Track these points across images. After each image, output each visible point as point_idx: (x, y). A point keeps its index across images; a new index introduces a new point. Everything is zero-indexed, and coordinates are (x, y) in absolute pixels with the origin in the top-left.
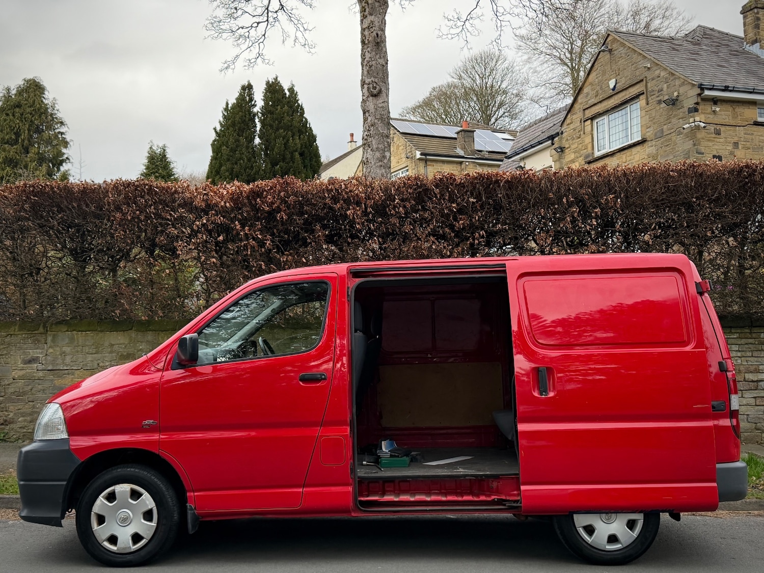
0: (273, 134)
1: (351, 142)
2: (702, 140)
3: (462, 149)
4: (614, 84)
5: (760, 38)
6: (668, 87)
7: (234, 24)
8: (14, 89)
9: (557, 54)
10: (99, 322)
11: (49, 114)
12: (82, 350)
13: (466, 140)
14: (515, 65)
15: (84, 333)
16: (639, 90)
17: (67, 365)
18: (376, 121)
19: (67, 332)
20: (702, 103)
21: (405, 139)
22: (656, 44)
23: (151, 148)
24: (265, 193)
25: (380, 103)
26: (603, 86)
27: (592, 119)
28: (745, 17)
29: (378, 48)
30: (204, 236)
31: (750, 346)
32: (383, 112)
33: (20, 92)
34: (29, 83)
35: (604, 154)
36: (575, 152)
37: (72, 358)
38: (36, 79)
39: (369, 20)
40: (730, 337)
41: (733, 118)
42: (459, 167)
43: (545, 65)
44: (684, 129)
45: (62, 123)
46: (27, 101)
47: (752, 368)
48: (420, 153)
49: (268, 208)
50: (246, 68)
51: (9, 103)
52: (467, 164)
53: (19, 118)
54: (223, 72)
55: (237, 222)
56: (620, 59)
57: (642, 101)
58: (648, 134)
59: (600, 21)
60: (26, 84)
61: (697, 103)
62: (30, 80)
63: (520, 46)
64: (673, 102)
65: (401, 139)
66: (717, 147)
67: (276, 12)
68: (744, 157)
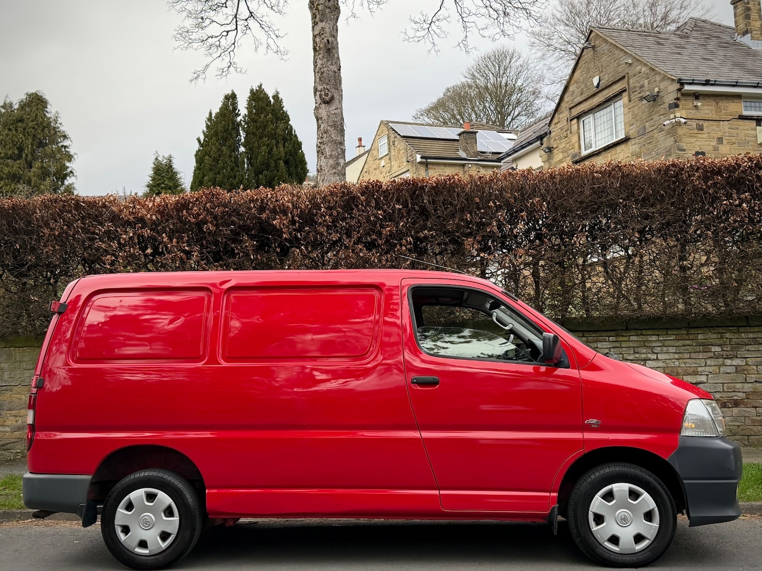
0: (256, 142)
1: (359, 147)
2: (683, 136)
3: (464, 151)
4: (597, 82)
5: (751, 29)
6: (649, 83)
7: (202, 34)
8: (16, 104)
9: (573, 50)
10: (36, 338)
11: (52, 128)
12: (19, 366)
13: (469, 142)
14: (530, 62)
15: (22, 349)
16: (622, 87)
17: (5, 382)
18: (329, 128)
19: (5, 349)
20: (682, 98)
21: (406, 143)
22: (640, 39)
23: (156, 159)
24: (191, 205)
25: (333, 110)
26: (588, 83)
27: (578, 117)
28: (735, 8)
29: (329, 55)
30: (132, 249)
31: (688, 347)
32: (336, 119)
33: (23, 106)
34: (31, 97)
35: (590, 154)
36: (563, 152)
37: (10, 375)
38: (38, 93)
39: (320, 27)
40: (667, 339)
41: (716, 112)
42: (462, 169)
43: (561, 61)
44: (664, 125)
45: (65, 137)
46: (30, 115)
47: (691, 370)
48: (420, 156)
49: (194, 220)
50: (219, 77)
51: (11, 118)
52: (470, 166)
53: (22, 133)
54: (193, 82)
55: (164, 235)
56: (603, 56)
57: (625, 98)
58: (631, 132)
59: (616, 14)
60: (28, 99)
61: (677, 99)
62: (32, 94)
63: (534, 43)
64: (654, 99)
65: (402, 142)
66: (699, 143)
67: (246, 20)
68: (729, 153)
